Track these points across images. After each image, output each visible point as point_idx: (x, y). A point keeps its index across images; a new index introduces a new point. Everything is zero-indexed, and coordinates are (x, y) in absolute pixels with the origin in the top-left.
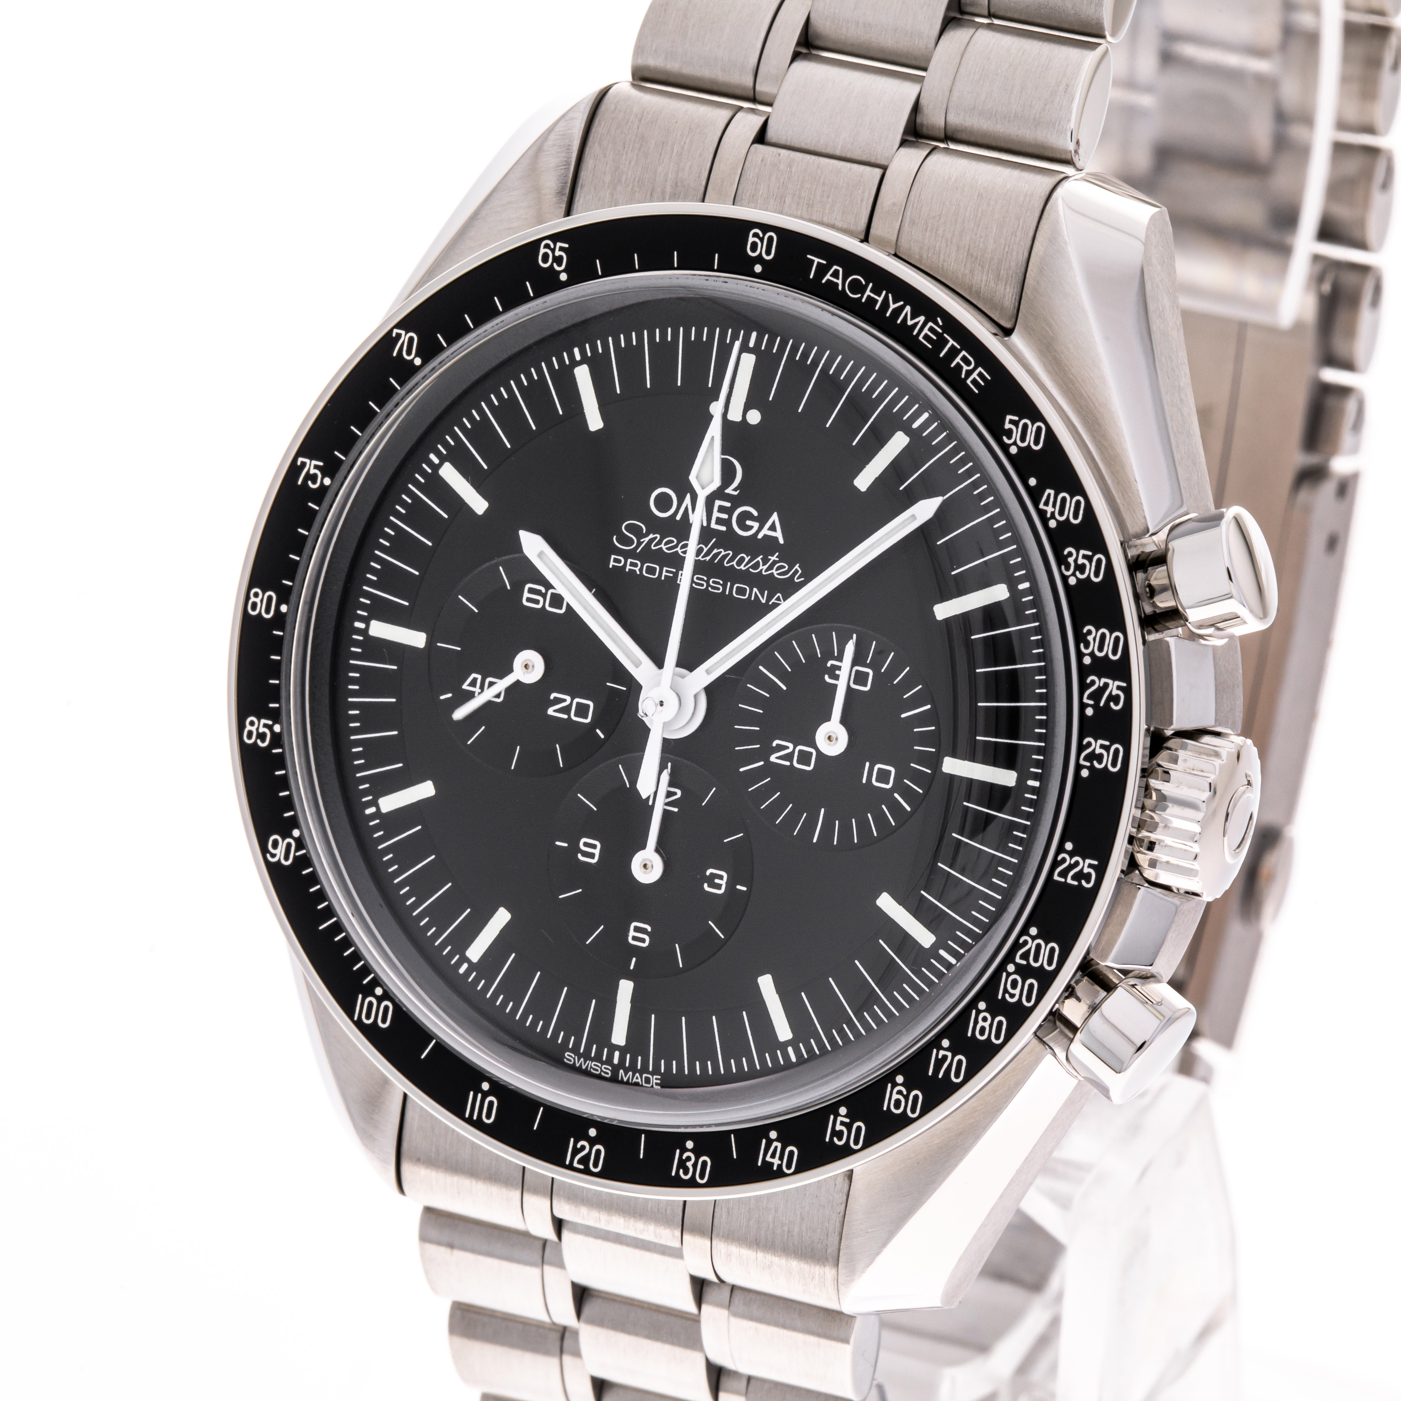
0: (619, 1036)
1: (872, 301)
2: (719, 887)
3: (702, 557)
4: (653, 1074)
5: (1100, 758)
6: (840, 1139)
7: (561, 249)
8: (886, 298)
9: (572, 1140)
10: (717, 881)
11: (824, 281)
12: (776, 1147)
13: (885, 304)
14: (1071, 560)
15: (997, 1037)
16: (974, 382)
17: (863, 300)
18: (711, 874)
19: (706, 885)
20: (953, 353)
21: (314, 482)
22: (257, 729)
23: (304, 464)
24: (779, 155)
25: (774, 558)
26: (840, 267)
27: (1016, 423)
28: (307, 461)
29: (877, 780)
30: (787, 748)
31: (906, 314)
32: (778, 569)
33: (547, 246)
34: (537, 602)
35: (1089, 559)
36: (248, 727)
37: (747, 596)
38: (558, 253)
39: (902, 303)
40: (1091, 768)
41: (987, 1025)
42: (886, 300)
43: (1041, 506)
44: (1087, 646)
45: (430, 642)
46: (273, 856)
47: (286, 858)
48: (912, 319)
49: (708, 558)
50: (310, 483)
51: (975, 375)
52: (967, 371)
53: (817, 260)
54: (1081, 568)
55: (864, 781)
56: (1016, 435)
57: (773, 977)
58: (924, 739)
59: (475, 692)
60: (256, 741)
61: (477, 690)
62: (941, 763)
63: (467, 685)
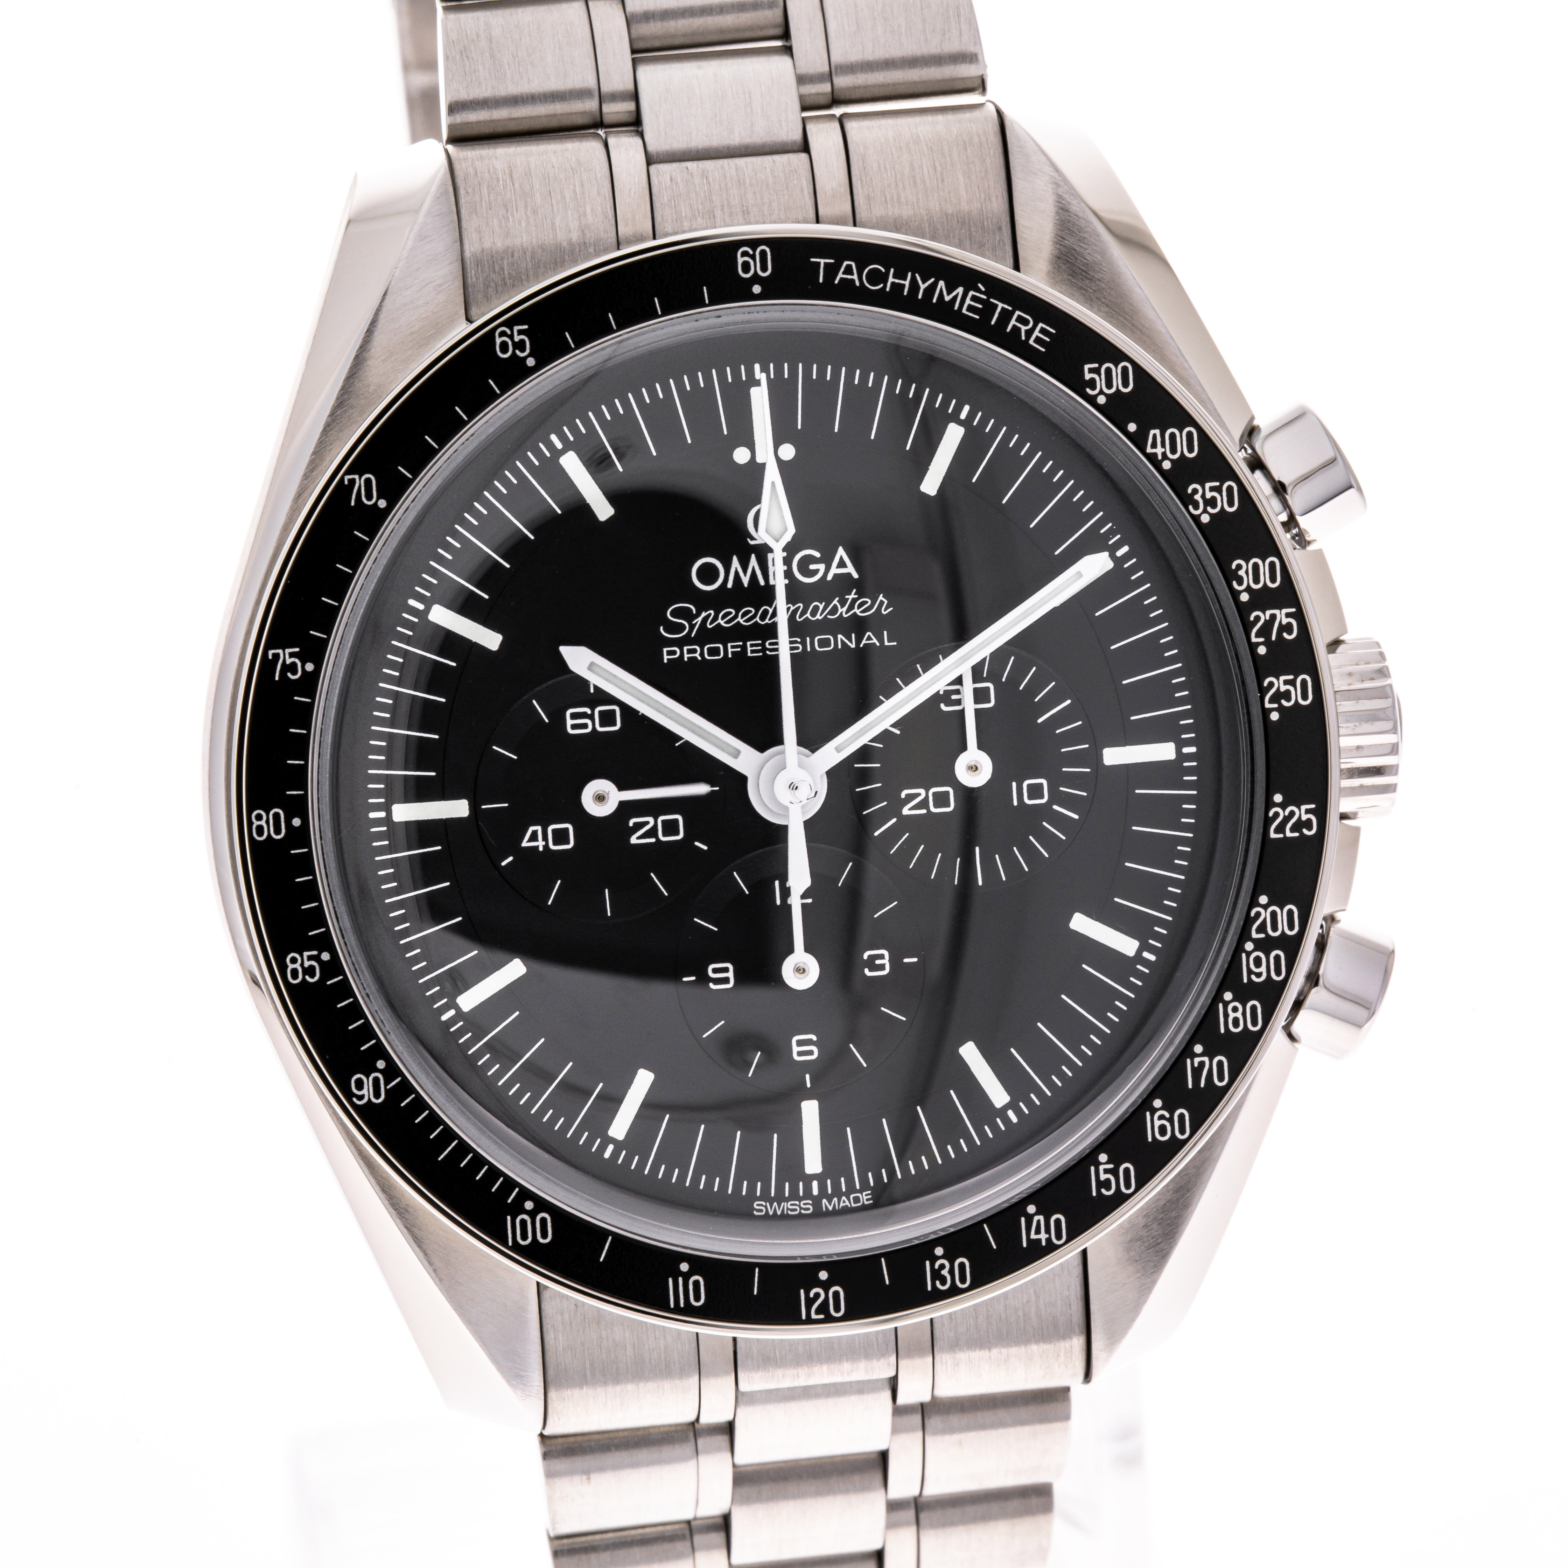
0: (813, 1163)
1: (897, 288)
2: (882, 967)
3: (769, 620)
4: (861, 1191)
5: (1287, 695)
6: (1108, 1188)
7: (520, 332)
8: (913, 279)
9: (802, 1291)
10: (878, 962)
11: (836, 282)
12: (1039, 1221)
13: (914, 285)
14: (1198, 497)
15: (1254, 1023)
16: (1038, 340)
17: (888, 289)
18: (869, 956)
19: (866, 971)
20: (1006, 316)
21: (295, 672)
22: (302, 965)
23: (276, 656)
24: (687, 168)
26: (852, 261)
27: (1097, 371)
28: (280, 651)
29: (1030, 798)
30: (919, 795)
31: (941, 290)
33: (503, 334)
34: (585, 726)
35: (1218, 490)
36: (291, 966)
38: (517, 338)
39: (933, 280)
40: (1281, 709)
41: (1239, 1015)
42: (914, 282)
43: (1149, 450)
44: (1240, 583)
45: (473, 808)
46: (361, 1098)
47: (377, 1095)
48: (948, 294)
50: (289, 675)
51: (1037, 333)
52: (1026, 331)
53: (822, 261)
54: (1212, 502)
55: (1015, 803)
56: (1101, 383)
57: (975, 1044)
58: (1072, 738)
59: (538, 846)
60: (304, 979)
61: (540, 844)
62: (1100, 757)
63: (527, 842)
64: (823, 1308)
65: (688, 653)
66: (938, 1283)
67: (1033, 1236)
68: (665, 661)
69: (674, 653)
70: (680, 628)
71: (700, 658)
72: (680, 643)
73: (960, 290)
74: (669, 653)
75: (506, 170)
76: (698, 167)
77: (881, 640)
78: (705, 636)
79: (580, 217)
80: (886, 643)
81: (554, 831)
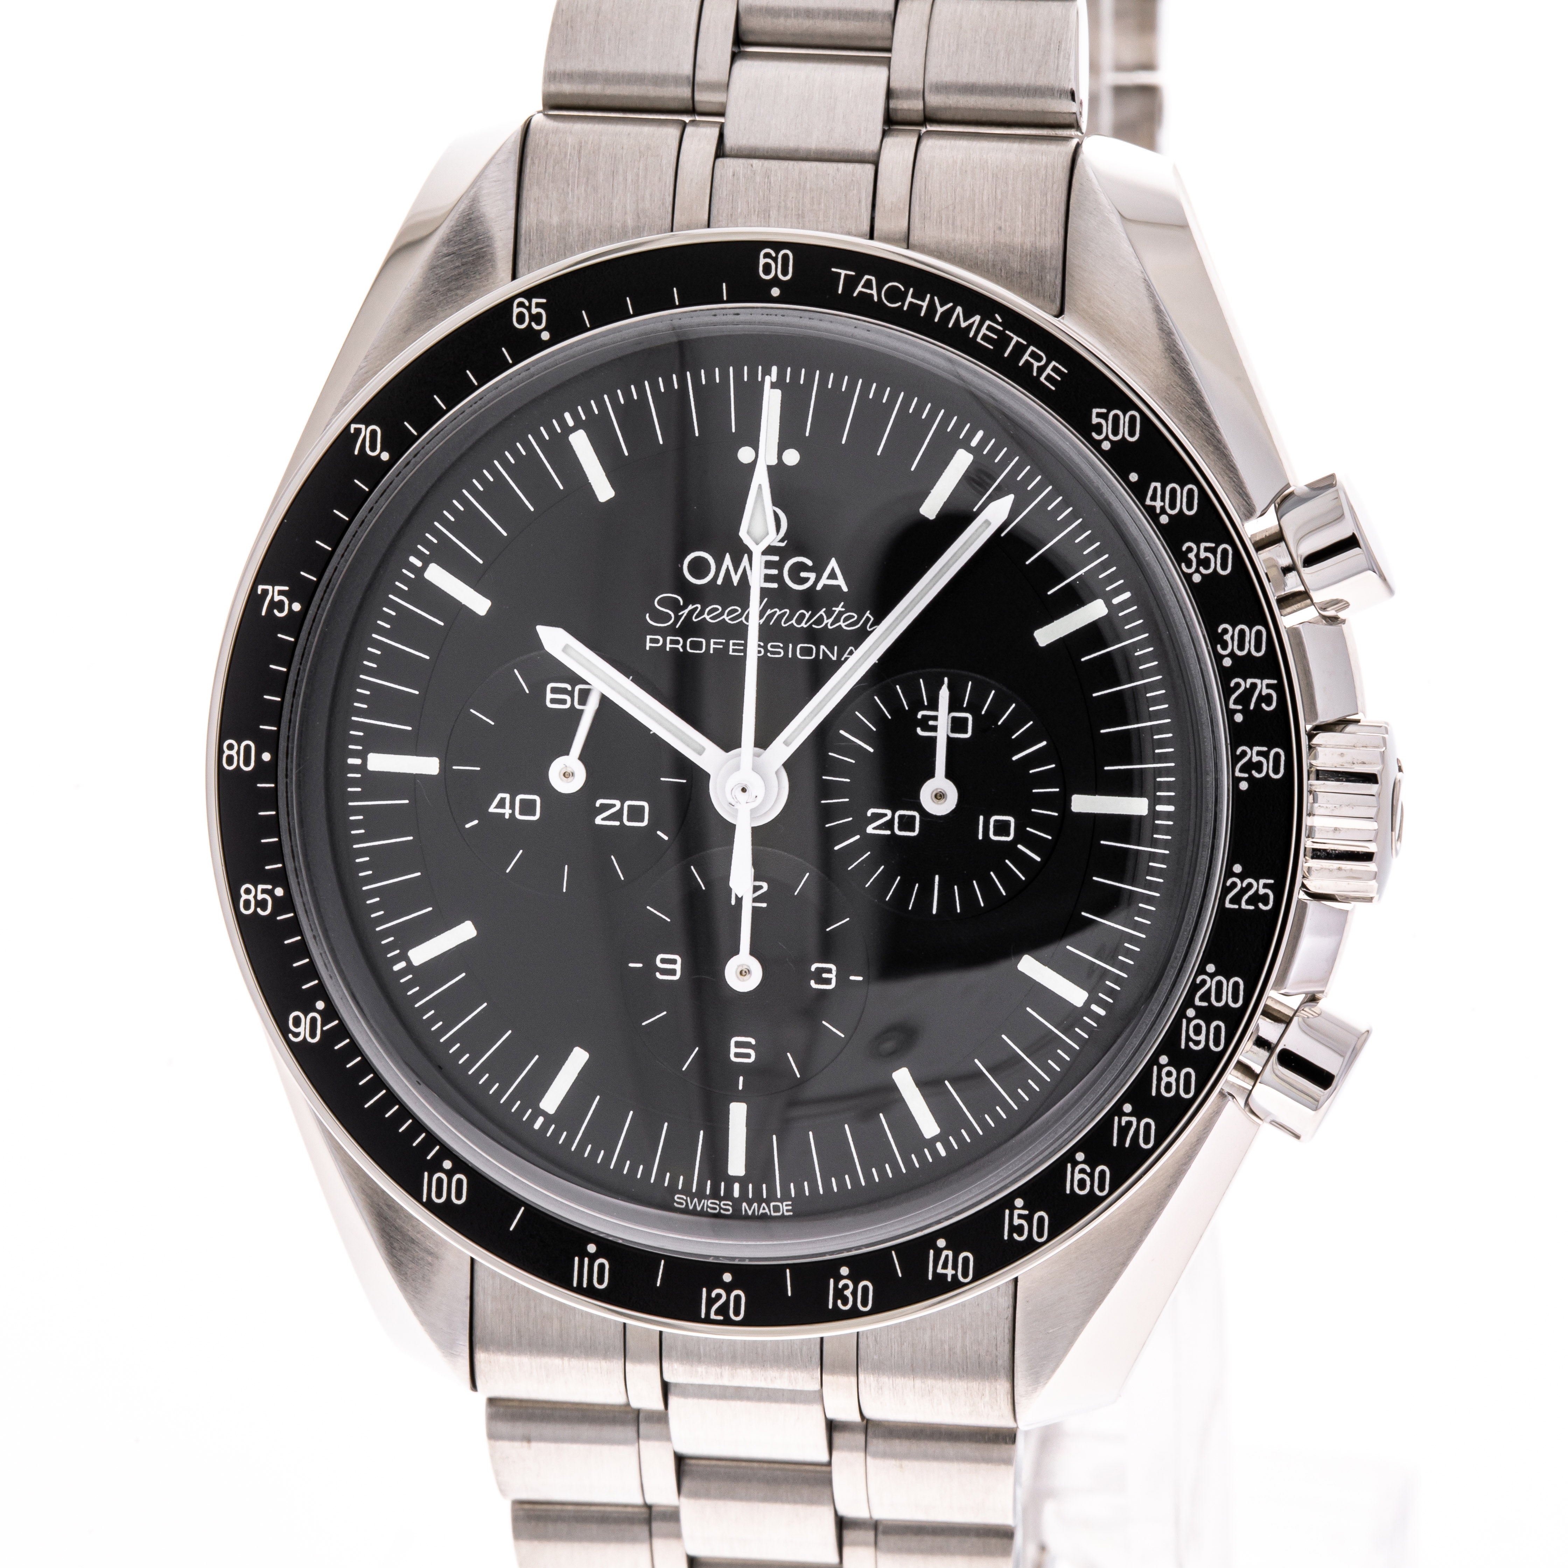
0: (737, 1165)
1: (915, 308)
2: (828, 981)
4: (781, 1201)
5: (1258, 767)
6: (1021, 1234)
7: (538, 305)
8: (932, 301)
9: (704, 1290)
10: (825, 975)
11: (855, 294)
12: (947, 1256)
13: (932, 308)
14: (1192, 556)
15: (1187, 1091)
17: (905, 308)
18: (817, 969)
19: (812, 983)
20: (1020, 350)
21: (281, 610)
22: (255, 897)
23: (265, 592)
24: (752, 166)
26: (872, 276)
27: (1105, 416)
28: (270, 588)
29: (995, 834)
30: (885, 815)
31: (958, 316)
33: (521, 305)
34: (564, 702)
35: (1213, 551)
36: (244, 897)
38: (534, 311)
39: (951, 304)
40: (1251, 780)
41: (1172, 1080)
42: (932, 304)
43: (1148, 502)
44: (1225, 647)
45: (444, 767)
46: (297, 1035)
47: (313, 1035)
48: (965, 321)
50: (276, 611)
51: (1048, 370)
52: (1038, 367)
53: (843, 272)
54: (1205, 563)
55: (980, 837)
56: (1107, 428)
57: (909, 1071)
58: (1044, 780)
59: (505, 813)
60: (255, 911)
61: (507, 812)
62: (1068, 802)
63: (495, 808)
64: (723, 1310)
65: (670, 644)
66: (839, 1302)
67: (940, 1270)
68: (648, 648)
69: (657, 641)
70: (666, 618)
71: (681, 650)
72: (664, 633)
73: (977, 318)
74: (652, 641)
75: (576, 146)
76: (762, 166)
78: (689, 629)
79: (637, 200)
81: (522, 801)
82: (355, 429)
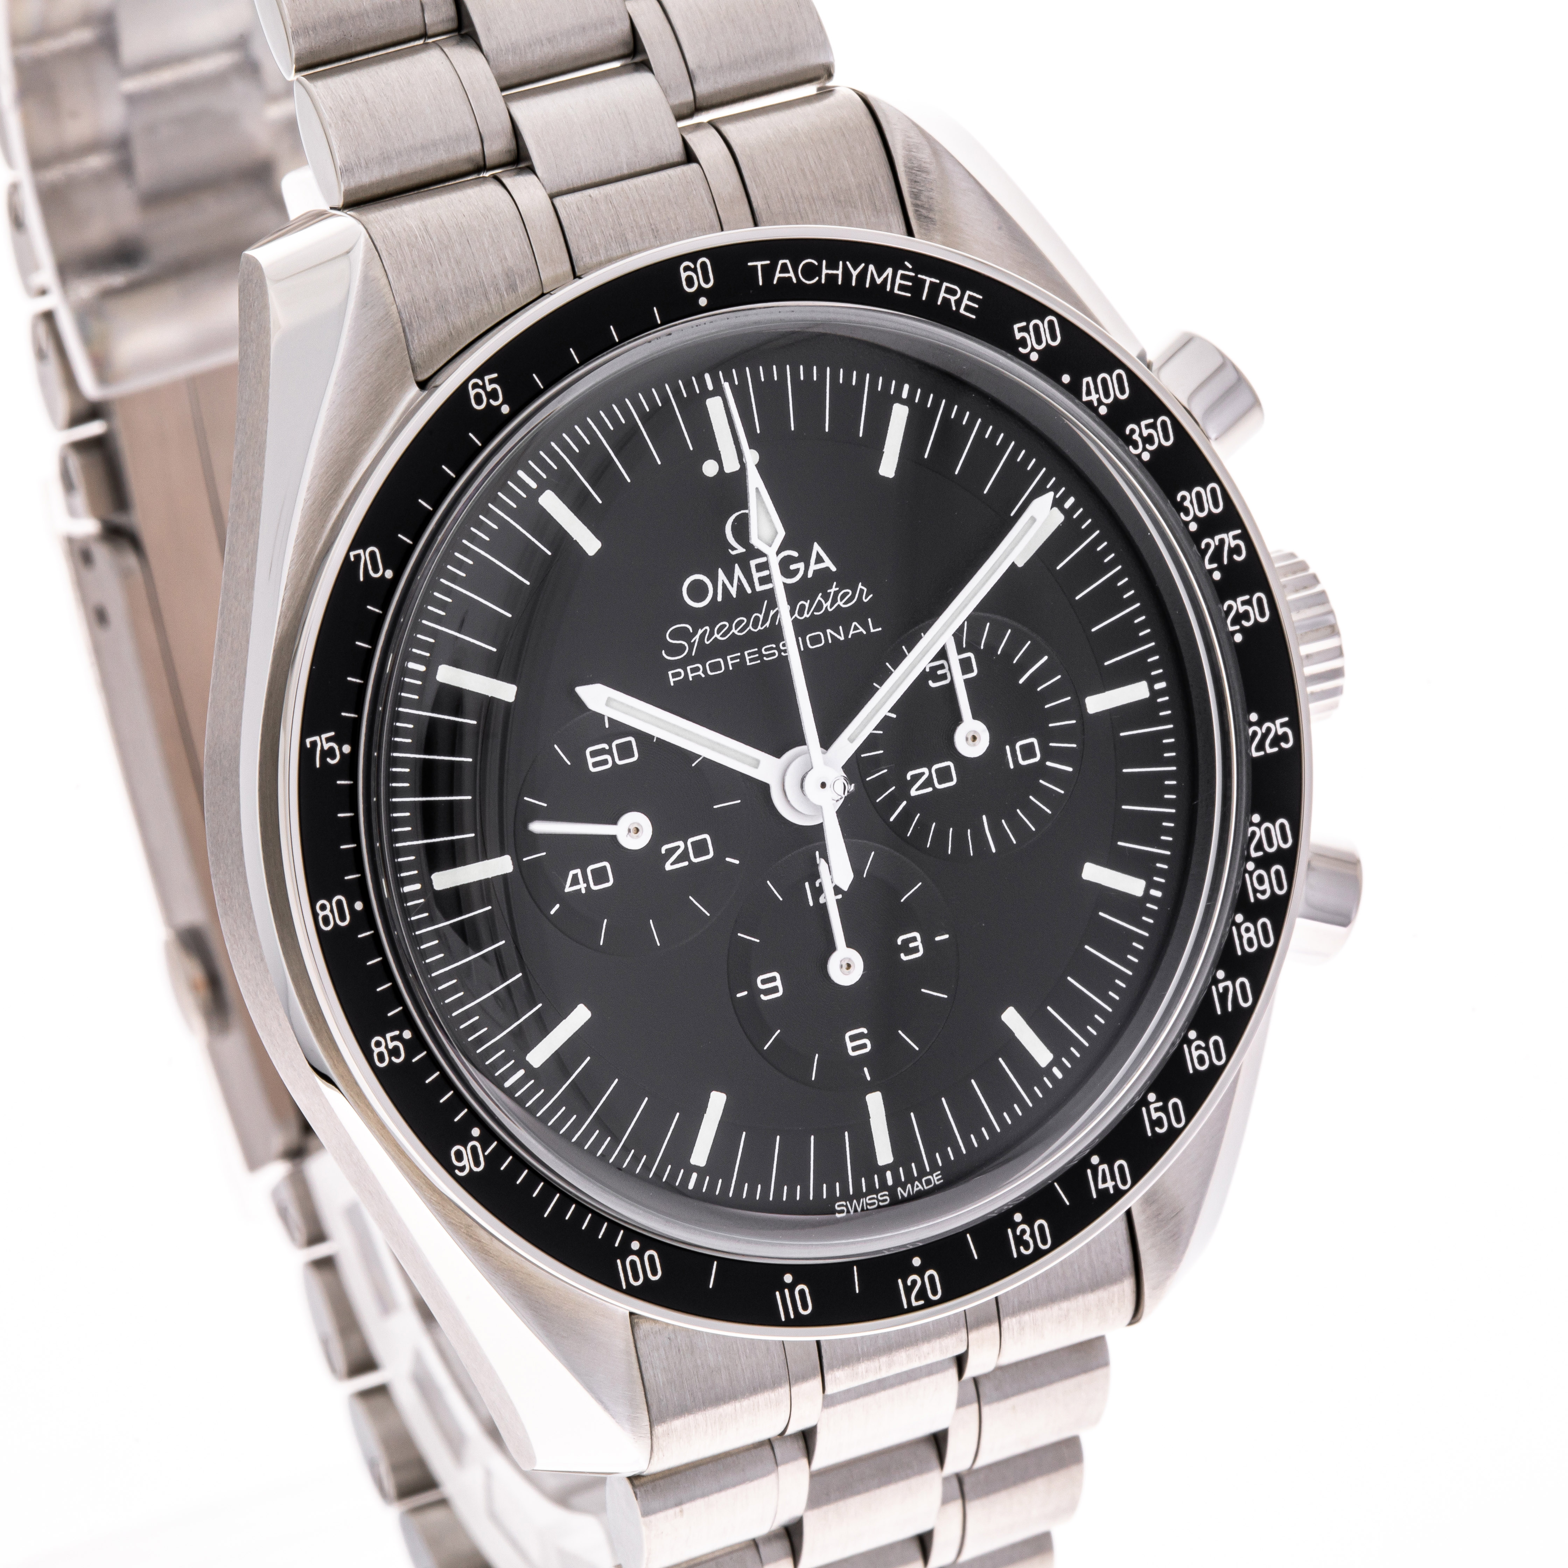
0: (884, 1154)
1: (832, 278)
2: (916, 949)
3: (762, 626)
4: (931, 1173)
5: (1246, 616)
6: (1161, 1126)
7: (491, 381)
8: (845, 268)
9: (900, 1281)
11: (775, 282)
12: (1103, 1171)
13: (847, 274)
14: (1136, 437)
15: (1267, 940)
16: (968, 308)
17: (823, 281)
18: (903, 941)
19: (902, 956)
20: (935, 289)
21: (333, 757)
22: (387, 1047)
23: (314, 744)
24: (590, 196)
25: (834, 589)
26: (786, 259)
27: (1025, 329)
28: (317, 738)
29: (1024, 759)
30: (923, 774)
31: (872, 274)
32: (842, 598)
33: (475, 386)
34: (605, 762)
35: (1153, 426)
36: (376, 1051)
37: (823, 642)
38: (489, 388)
39: (863, 265)
40: (1243, 630)
41: (1252, 934)
42: (846, 270)
43: (1085, 398)
45: (517, 862)
46: (462, 1169)
47: (477, 1164)
48: (879, 277)
49: (767, 624)
50: (329, 760)
51: (965, 301)
52: (956, 301)
53: (759, 264)
54: (1149, 440)
55: (1012, 766)
56: (1031, 340)
57: (1015, 1008)
58: (1054, 692)
59: (580, 889)
60: (390, 1061)
61: (582, 886)
62: (1083, 707)
63: (570, 887)
64: (922, 1294)
65: (691, 673)
66: (1022, 1248)
67: (1101, 1186)
68: (672, 684)
69: (679, 674)
70: (680, 649)
71: (703, 676)
72: (683, 664)
73: (889, 271)
74: (674, 675)
75: (421, 227)
76: (600, 193)
77: (866, 627)
78: (705, 653)
79: (501, 261)
80: (872, 630)
81: (592, 871)
82: (355, 556)
